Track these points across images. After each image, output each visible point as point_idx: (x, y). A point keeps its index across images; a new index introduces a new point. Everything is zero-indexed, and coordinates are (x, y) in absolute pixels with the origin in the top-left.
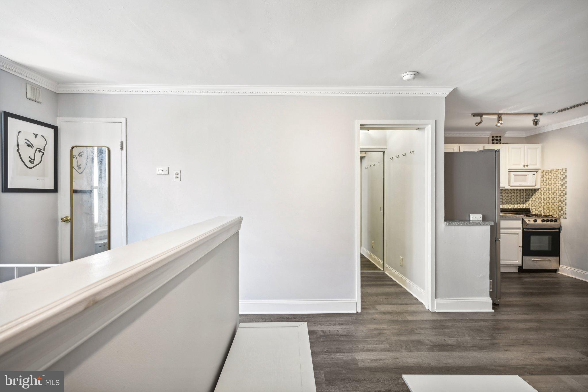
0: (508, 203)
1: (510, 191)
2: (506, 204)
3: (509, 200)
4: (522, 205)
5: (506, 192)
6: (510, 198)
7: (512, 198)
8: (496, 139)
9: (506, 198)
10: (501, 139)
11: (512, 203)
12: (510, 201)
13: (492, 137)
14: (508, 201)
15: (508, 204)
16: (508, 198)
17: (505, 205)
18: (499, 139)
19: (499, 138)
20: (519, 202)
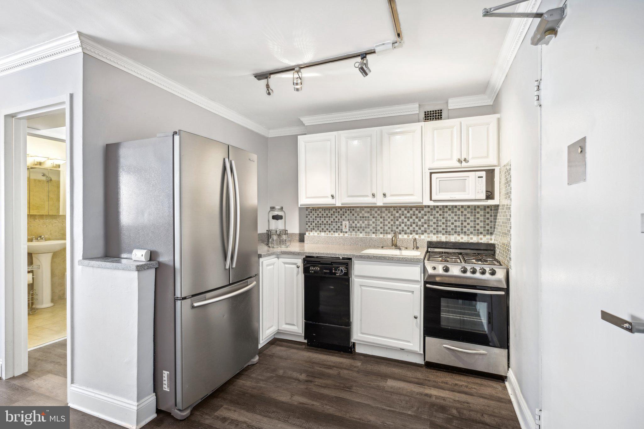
0: (459, 232)
1: (462, 210)
2: (453, 235)
3: (459, 227)
4: (488, 237)
5: (452, 212)
6: (462, 224)
7: (465, 224)
8: (433, 116)
9: (453, 224)
10: (441, 115)
11: (465, 232)
12: (462, 230)
13: (424, 114)
14: (459, 229)
15: (459, 235)
16: (458, 224)
17: (451, 236)
18: (438, 116)
19: (438, 113)
20: (481, 230)
